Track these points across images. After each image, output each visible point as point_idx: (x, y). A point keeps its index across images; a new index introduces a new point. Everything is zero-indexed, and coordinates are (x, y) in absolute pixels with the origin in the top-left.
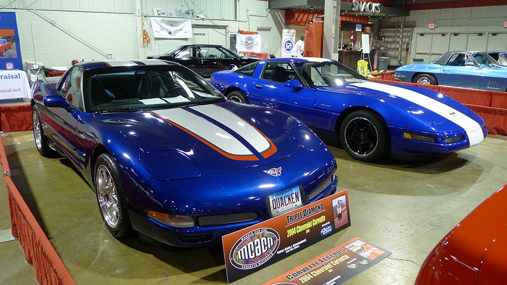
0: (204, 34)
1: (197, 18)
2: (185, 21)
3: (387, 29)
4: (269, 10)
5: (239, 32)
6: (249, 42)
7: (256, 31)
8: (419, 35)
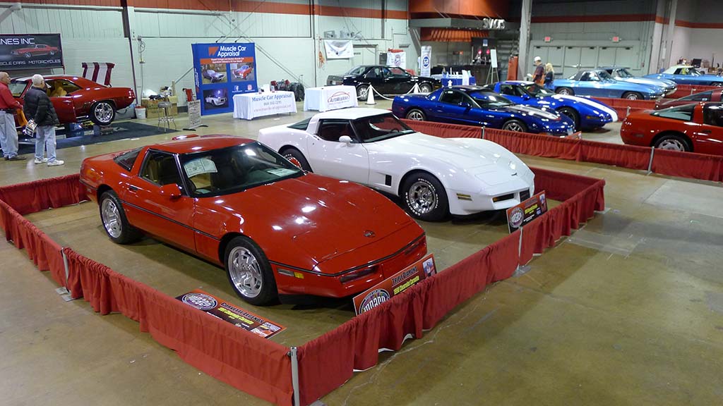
0: (360, 54)
1: (358, 39)
2: (349, 42)
3: (504, 41)
4: (408, 28)
5: (389, 50)
6: (398, 59)
7: (398, 48)
8: (535, 48)
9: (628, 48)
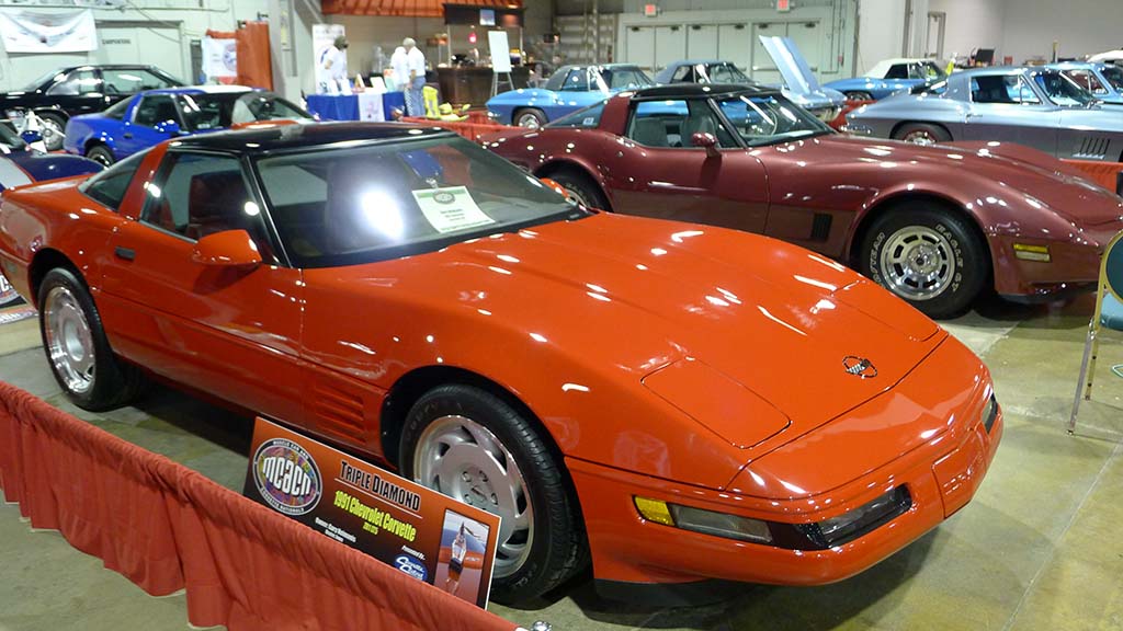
0: (128, 42)
1: (108, 7)
2: (79, 13)
3: (570, 18)
5: (207, 34)
6: (232, 54)
8: (630, 30)
9: (810, 25)
